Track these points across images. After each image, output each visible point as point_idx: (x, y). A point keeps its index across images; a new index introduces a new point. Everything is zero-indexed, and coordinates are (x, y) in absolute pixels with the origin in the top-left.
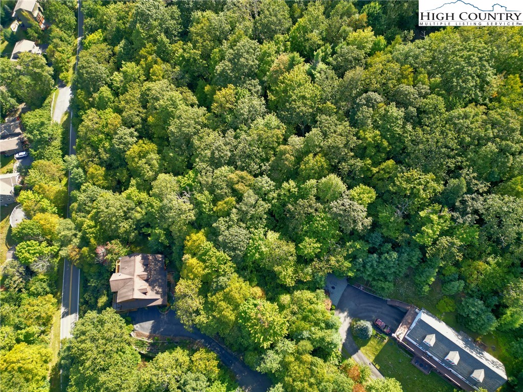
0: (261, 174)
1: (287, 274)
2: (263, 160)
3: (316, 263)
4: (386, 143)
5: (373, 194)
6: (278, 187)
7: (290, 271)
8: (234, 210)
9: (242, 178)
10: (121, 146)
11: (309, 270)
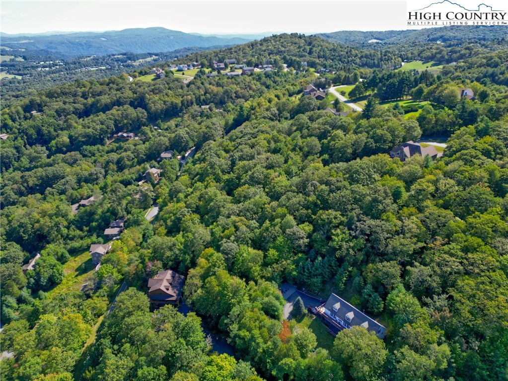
0: (253, 219)
1: (256, 269)
2: (255, 214)
3: (275, 266)
4: (319, 202)
5: (311, 228)
6: (261, 225)
7: (258, 269)
8: (233, 236)
9: (241, 220)
10: (181, 216)
11: (269, 269)
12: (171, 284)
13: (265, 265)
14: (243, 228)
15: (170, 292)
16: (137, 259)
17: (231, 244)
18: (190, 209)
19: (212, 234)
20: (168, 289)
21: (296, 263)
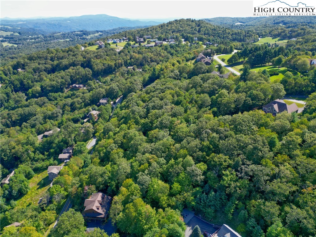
0: (161, 157)
1: (164, 199)
2: (163, 152)
3: (178, 196)
4: (211, 147)
5: (206, 167)
6: (168, 162)
7: (165, 198)
8: (147, 170)
9: (153, 157)
10: (110, 150)
11: (174, 199)
12: (101, 204)
13: (171, 195)
14: (155, 164)
15: (100, 211)
16: (78, 182)
17: (145, 177)
18: (116, 145)
19: (132, 167)
20: (98, 209)
21: (195, 195)
